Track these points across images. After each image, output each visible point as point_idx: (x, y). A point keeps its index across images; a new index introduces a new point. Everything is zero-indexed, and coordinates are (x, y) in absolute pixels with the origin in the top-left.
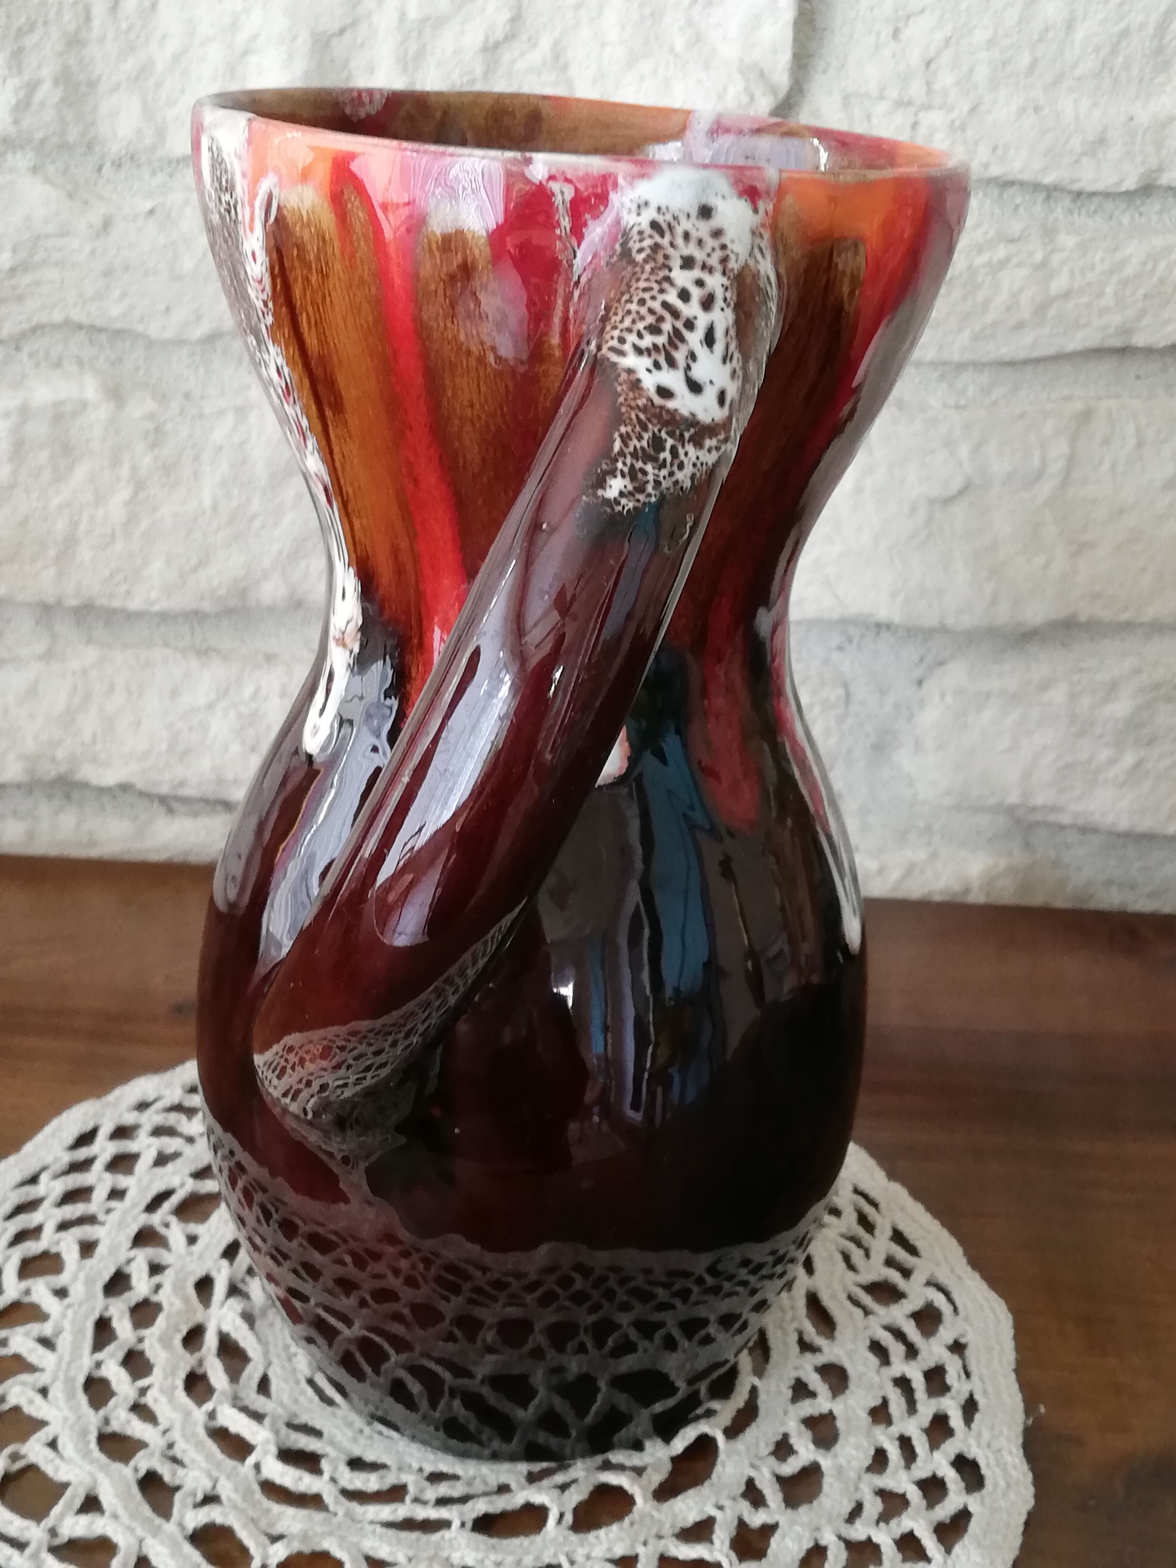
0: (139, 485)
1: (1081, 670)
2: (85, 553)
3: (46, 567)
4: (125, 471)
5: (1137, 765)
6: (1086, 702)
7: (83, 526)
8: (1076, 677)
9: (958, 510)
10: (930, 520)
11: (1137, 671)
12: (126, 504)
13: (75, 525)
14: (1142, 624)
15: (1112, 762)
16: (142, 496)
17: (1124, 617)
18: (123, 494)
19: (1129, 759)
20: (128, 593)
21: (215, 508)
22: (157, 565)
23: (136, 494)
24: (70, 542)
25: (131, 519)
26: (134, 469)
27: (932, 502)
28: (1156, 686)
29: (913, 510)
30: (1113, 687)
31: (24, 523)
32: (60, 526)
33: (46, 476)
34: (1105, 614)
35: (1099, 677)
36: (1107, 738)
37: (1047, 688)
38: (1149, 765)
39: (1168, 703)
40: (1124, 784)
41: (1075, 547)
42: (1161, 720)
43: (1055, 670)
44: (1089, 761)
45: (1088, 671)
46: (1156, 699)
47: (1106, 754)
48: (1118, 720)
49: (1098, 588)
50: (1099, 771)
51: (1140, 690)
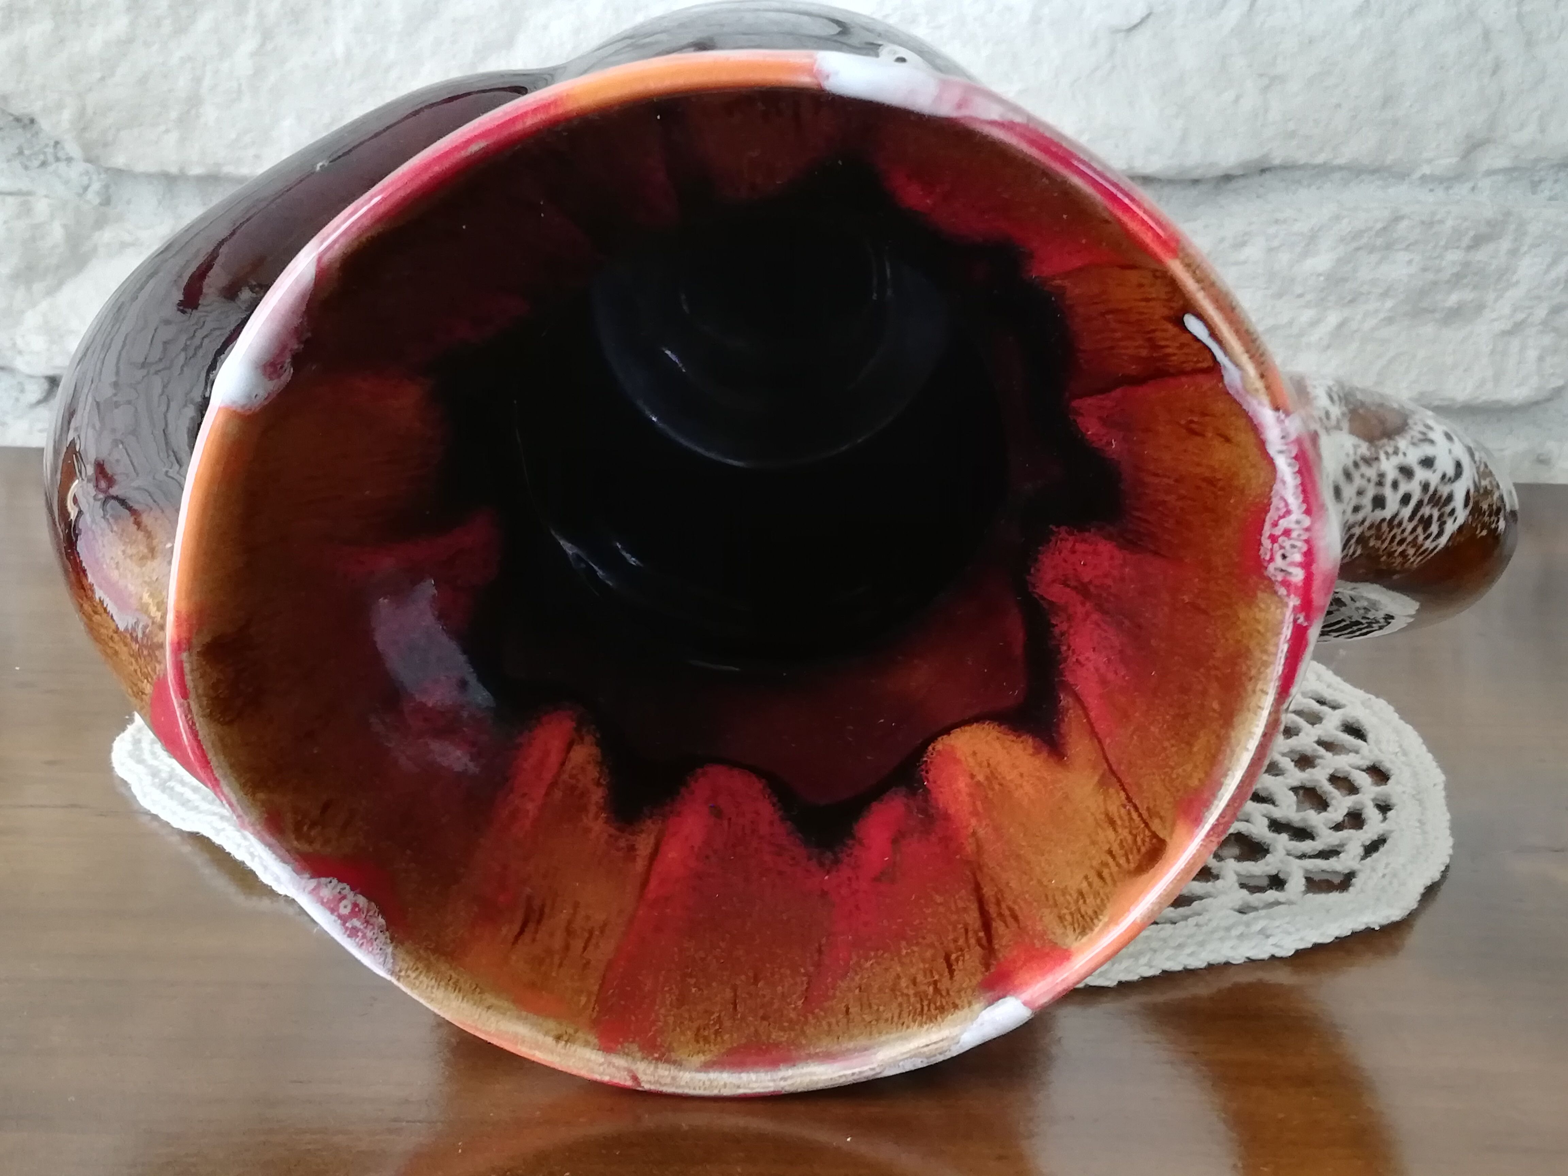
0: (267, 35)
1: (1277, 221)
2: (209, 113)
3: (167, 131)
4: (251, 19)
5: (1341, 325)
6: (1284, 257)
7: (207, 82)
8: (1272, 230)
9: (1142, 39)
10: (1112, 52)
11: (1337, 218)
12: (254, 54)
13: (198, 80)
14: (1340, 168)
15: (1314, 323)
16: (269, 47)
17: (1320, 159)
18: (249, 44)
19: (1333, 319)
20: (257, 157)
21: (348, 56)
22: (287, 123)
23: (262, 45)
24: (194, 102)
25: (259, 72)
26: (261, 16)
27: (1115, 31)
28: (1357, 235)
29: (1094, 43)
30: (1312, 238)
31: (143, 81)
32: (183, 83)
33: (167, 27)
34: (1301, 157)
35: (1297, 227)
36: (1309, 297)
37: (1243, 244)
38: (1354, 325)
39: (1371, 252)
40: (1328, 347)
41: (1266, 81)
42: (1364, 274)
43: (1250, 224)
44: (1291, 323)
45: (1285, 221)
46: (1358, 249)
47: (1308, 315)
48: (1319, 275)
49: (1291, 126)
50: (1301, 334)
51: (1342, 240)
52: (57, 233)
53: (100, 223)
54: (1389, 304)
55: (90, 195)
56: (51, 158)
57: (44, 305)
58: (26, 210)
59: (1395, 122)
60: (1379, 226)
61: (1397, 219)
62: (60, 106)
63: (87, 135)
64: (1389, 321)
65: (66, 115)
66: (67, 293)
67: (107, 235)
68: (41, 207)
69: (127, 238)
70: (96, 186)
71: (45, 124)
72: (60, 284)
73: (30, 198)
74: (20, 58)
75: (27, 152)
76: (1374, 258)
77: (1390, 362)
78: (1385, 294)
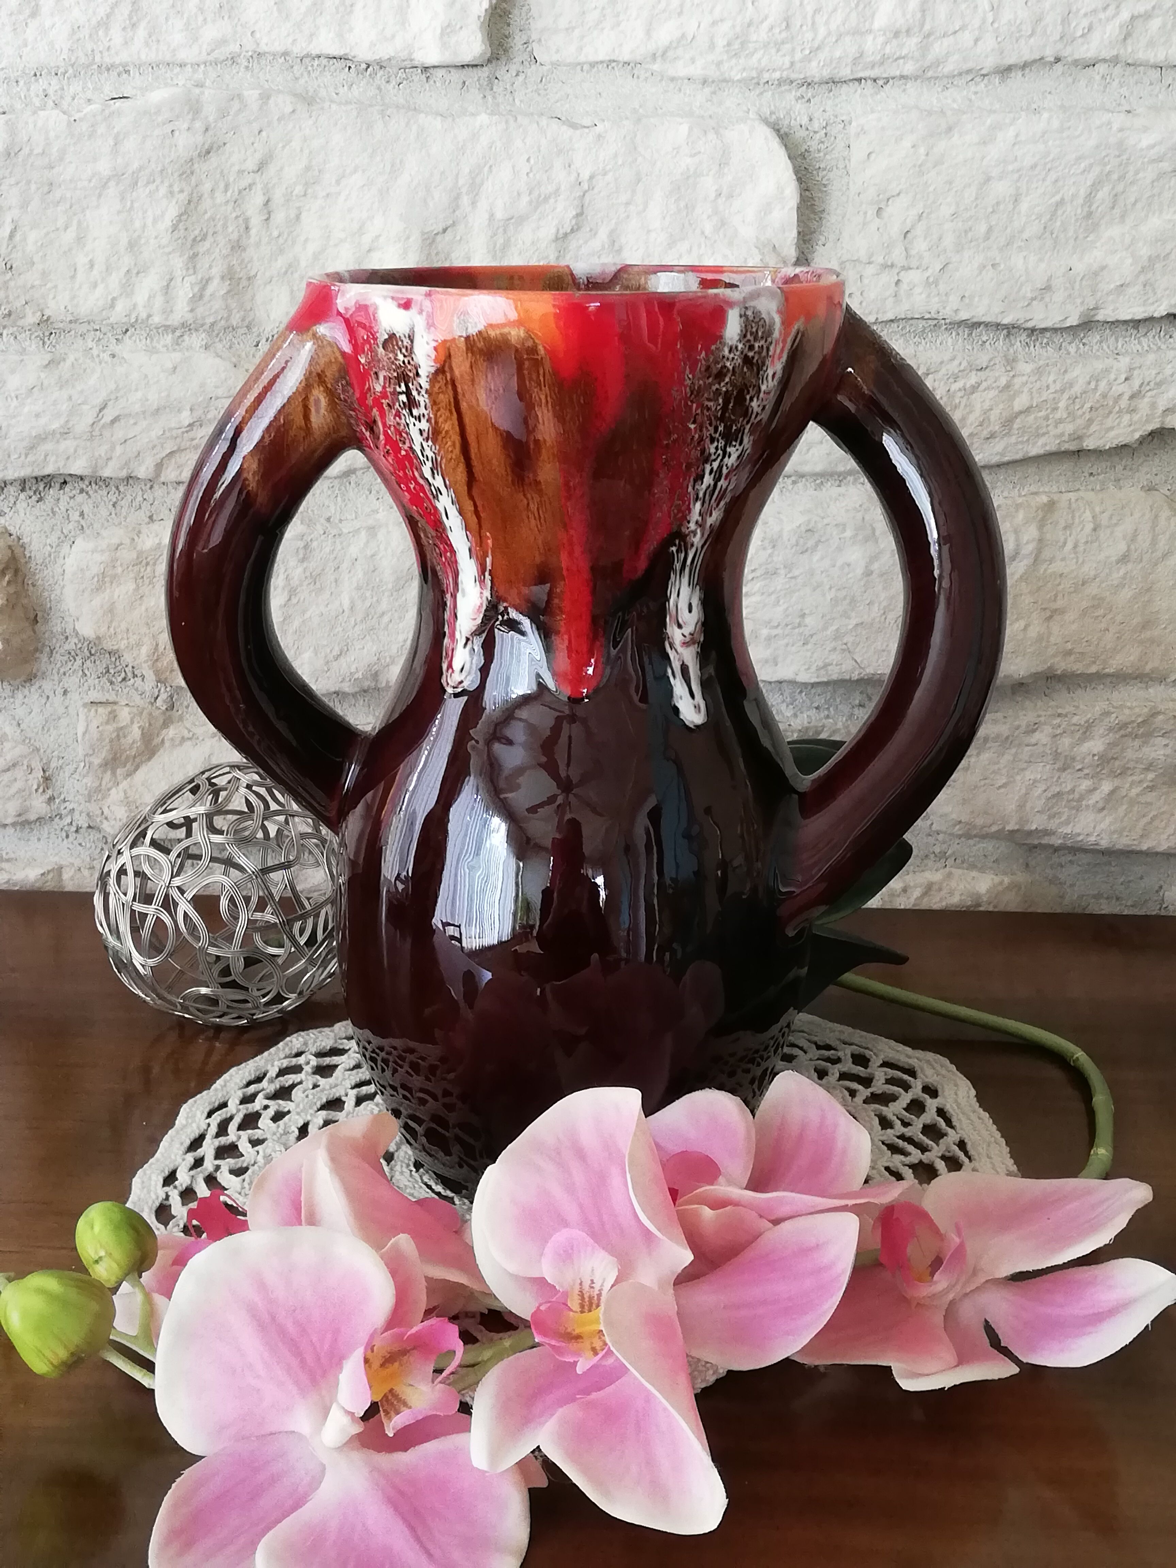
1: (1059, 715)
5: (1112, 792)
6: (1066, 741)
8: (1058, 721)
14: (1108, 675)
15: (1092, 791)
16: (294, 600)
17: (1093, 669)
19: (1106, 787)
21: (352, 607)
28: (1123, 726)
30: (1088, 728)
34: (1077, 667)
35: (1075, 719)
36: (1086, 771)
37: (1034, 731)
38: (1123, 792)
39: (1134, 739)
40: (1103, 809)
41: (1048, 614)
42: (1130, 754)
43: (1039, 716)
44: (1073, 791)
45: (1066, 716)
46: (1123, 736)
47: (1085, 784)
48: (1094, 755)
49: (1069, 646)
50: (1081, 798)
51: (1110, 729)
52: (135, 733)
53: (166, 724)
54: (1151, 776)
55: (159, 702)
56: (130, 675)
57: (124, 784)
58: (113, 717)
59: (1152, 641)
60: (1140, 720)
61: (1154, 714)
62: (139, 645)
63: (159, 664)
64: (1151, 788)
65: (144, 650)
66: (141, 775)
67: (171, 732)
68: (124, 715)
69: (186, 734)
70: (164, 696)
71: (128, 658)
72: (137, 768)
73: (115, 707)
74: (111, 610)
75: (112, 671)
76: (1137, 743)
77: (1153, 819)
78: (1147, 769)
